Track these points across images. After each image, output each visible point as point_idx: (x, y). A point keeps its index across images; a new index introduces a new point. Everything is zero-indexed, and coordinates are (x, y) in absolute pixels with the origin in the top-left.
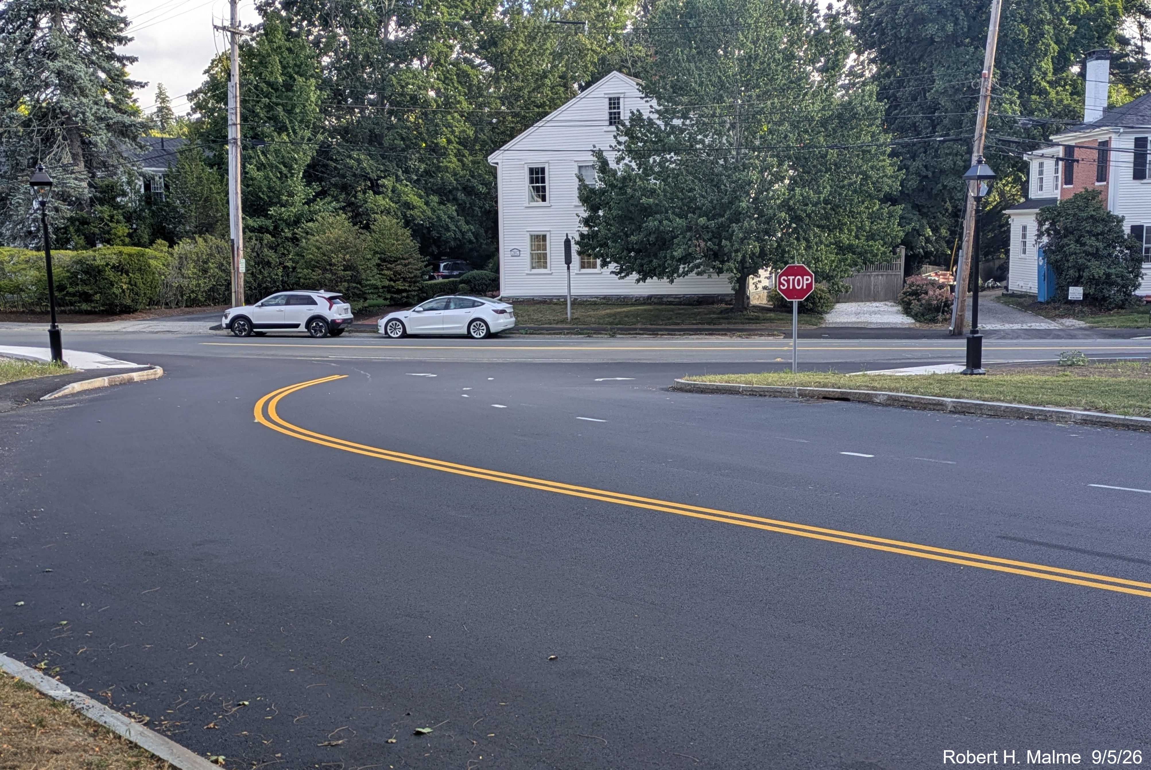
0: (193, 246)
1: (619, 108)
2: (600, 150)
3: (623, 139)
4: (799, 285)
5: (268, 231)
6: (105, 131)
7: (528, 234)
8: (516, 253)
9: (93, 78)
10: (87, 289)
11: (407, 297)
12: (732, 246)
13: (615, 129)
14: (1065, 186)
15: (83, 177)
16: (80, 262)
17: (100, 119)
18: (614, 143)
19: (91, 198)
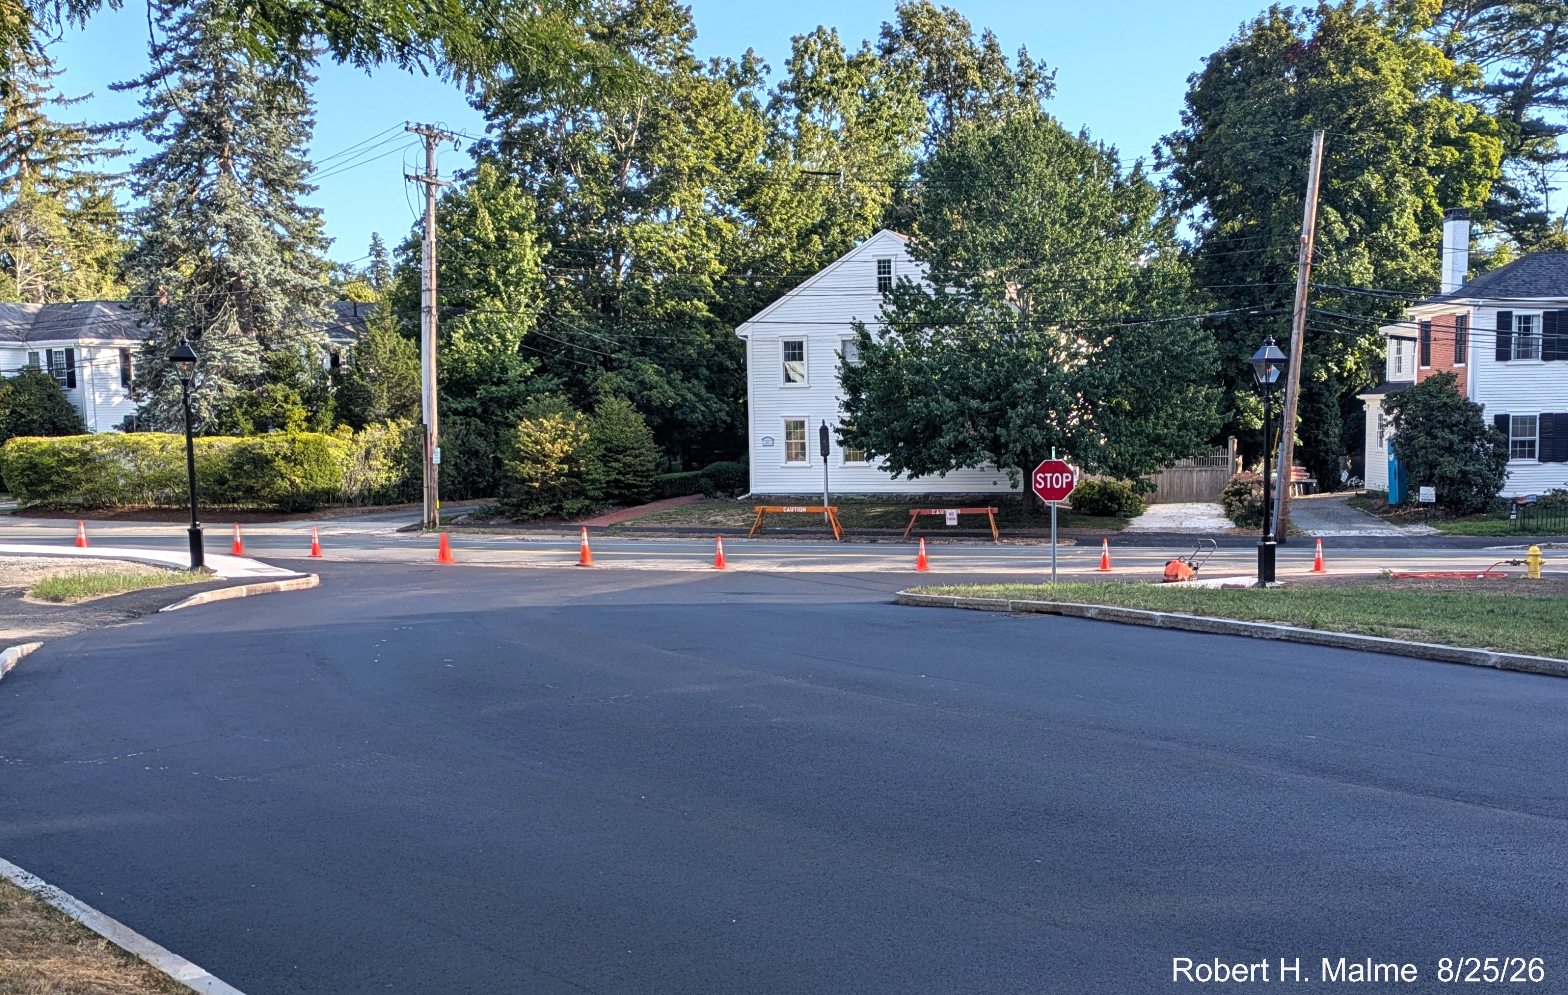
0: (383, 432)
1: (889, 273)
2: (861, 323)
3: (891, 308)
4: (1057, 483)
5: (475, 415)
6: (281, 296)
7: (783, 420)
8: (769, 442)
9: (267, 233)
10: (251, 482)
11: (638, 494)
12: (1009, 435)
13: (882, 297)
14: (1422, 368)
15: (253, 350)
16: (242, 451)
17: (277, 283)
18: (880, 314)
19: (262, 375)
